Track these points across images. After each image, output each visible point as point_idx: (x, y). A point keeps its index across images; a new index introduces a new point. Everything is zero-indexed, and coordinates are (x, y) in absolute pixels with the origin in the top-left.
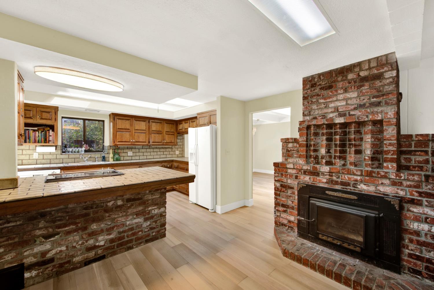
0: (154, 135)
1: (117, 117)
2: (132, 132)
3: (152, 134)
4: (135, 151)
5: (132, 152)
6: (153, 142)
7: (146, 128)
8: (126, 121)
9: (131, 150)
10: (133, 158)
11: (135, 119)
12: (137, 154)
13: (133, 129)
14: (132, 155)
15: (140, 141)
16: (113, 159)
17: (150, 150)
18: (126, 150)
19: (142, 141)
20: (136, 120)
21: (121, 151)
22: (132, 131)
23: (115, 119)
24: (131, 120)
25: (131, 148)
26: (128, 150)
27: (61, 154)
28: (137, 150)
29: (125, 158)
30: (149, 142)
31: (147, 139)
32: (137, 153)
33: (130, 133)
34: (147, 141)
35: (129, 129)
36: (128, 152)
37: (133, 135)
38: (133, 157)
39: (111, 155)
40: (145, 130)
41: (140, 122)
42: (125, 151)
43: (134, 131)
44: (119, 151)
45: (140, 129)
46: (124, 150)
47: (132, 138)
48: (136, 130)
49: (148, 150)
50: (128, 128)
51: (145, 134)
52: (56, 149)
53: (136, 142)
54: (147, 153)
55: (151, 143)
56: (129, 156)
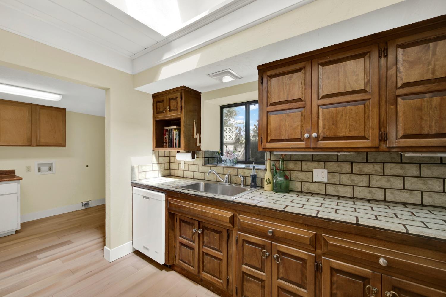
0: (415, 102)
1: (270, 73)
2: (308, 106)
3: (400, 100)
4: (338, 170)
5: (326, 171)
6: (405, 136)
7: (367, 84)
8: (291, 78)
9: (323, 163)
10: (331, 190)
11: (321, 61)
12: (345, 179)
13: (315, 96)
14: (326, 180)
15: (342, 135)
16: (270, 186)
17: (402, 169)
18: (311, 165)
19: (348, 135)
20: (324, 64)
21: (295, 164)
22: (308, 103)
23: (265, 80)
24: (308, 69)
25: (325, 160)
26: (315, 164)
27: (204, 165)
28: (347, 167)
29: (306, 186)
30: (383, 137)
31: (373, 122)
32: (343, 176)
33: (303, 110)
34: (373, 133)
35: (300, 100)
36: (315, 171)
37: (314, 115)
38: (328, 187)
39: (268, 175)
40: (364, 91)
41: (341, 64)
42: (305, 166)
43: (315, 103)
44: (291, 165)
45: (342, 90)
46: (303, 163)
47: (309, 128)
48: (325, 97)
49: (391, 169)
50: (296, 97)
51: (362, 106)
52: (193, 157)
53: (325, 139)
54: (388, 181)
55: (394, 141)
56: (316, 182)
